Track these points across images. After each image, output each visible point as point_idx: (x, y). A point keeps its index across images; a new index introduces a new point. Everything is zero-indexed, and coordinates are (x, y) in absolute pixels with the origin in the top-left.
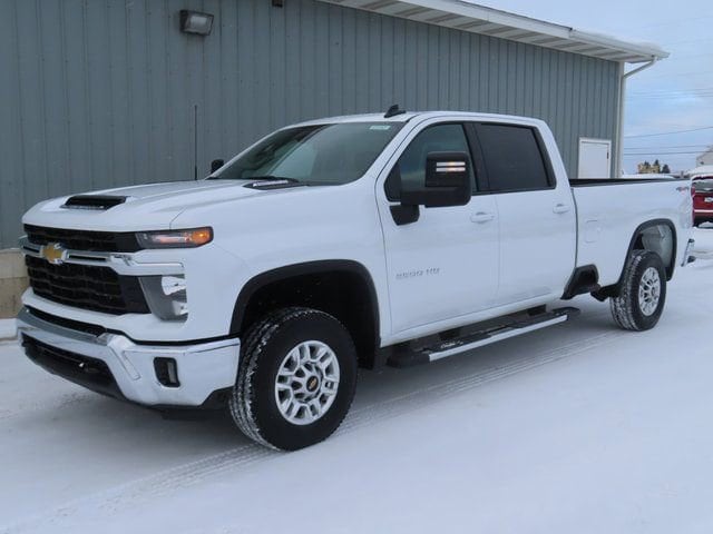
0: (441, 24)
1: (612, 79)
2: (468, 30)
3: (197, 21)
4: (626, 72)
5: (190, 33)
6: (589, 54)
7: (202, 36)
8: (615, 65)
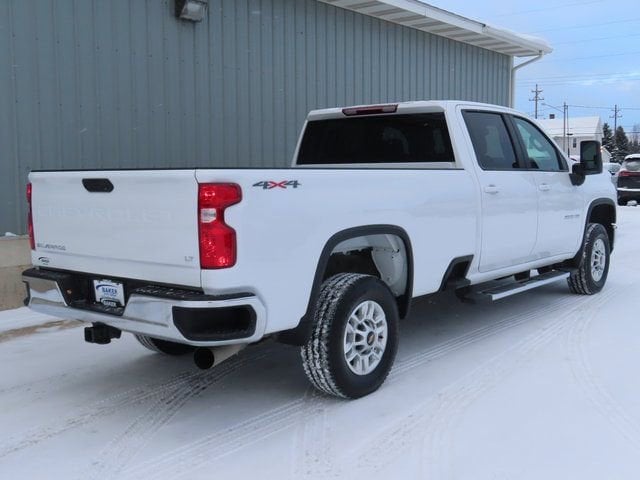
0: (381, 17)
1: (505, 71)
2: (401, 23)
3: (192, 8)
4: (515, 66)
5: (184, 20)
6: (489, 48)
7: (194, 22)
8: (507, 58)
